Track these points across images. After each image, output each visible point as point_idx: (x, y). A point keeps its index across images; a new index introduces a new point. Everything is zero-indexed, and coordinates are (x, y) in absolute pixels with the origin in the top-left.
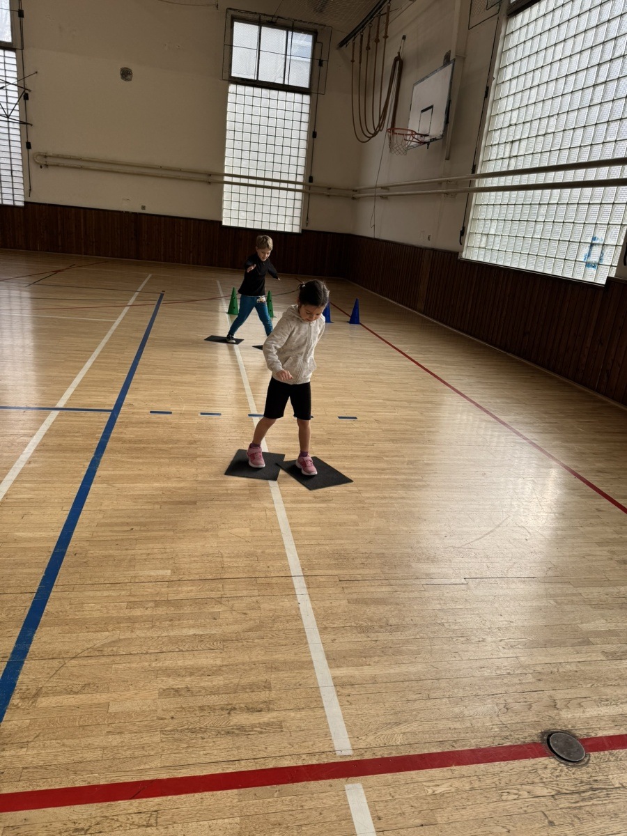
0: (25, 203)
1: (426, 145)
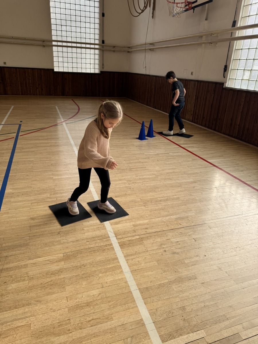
1: (192, 10)
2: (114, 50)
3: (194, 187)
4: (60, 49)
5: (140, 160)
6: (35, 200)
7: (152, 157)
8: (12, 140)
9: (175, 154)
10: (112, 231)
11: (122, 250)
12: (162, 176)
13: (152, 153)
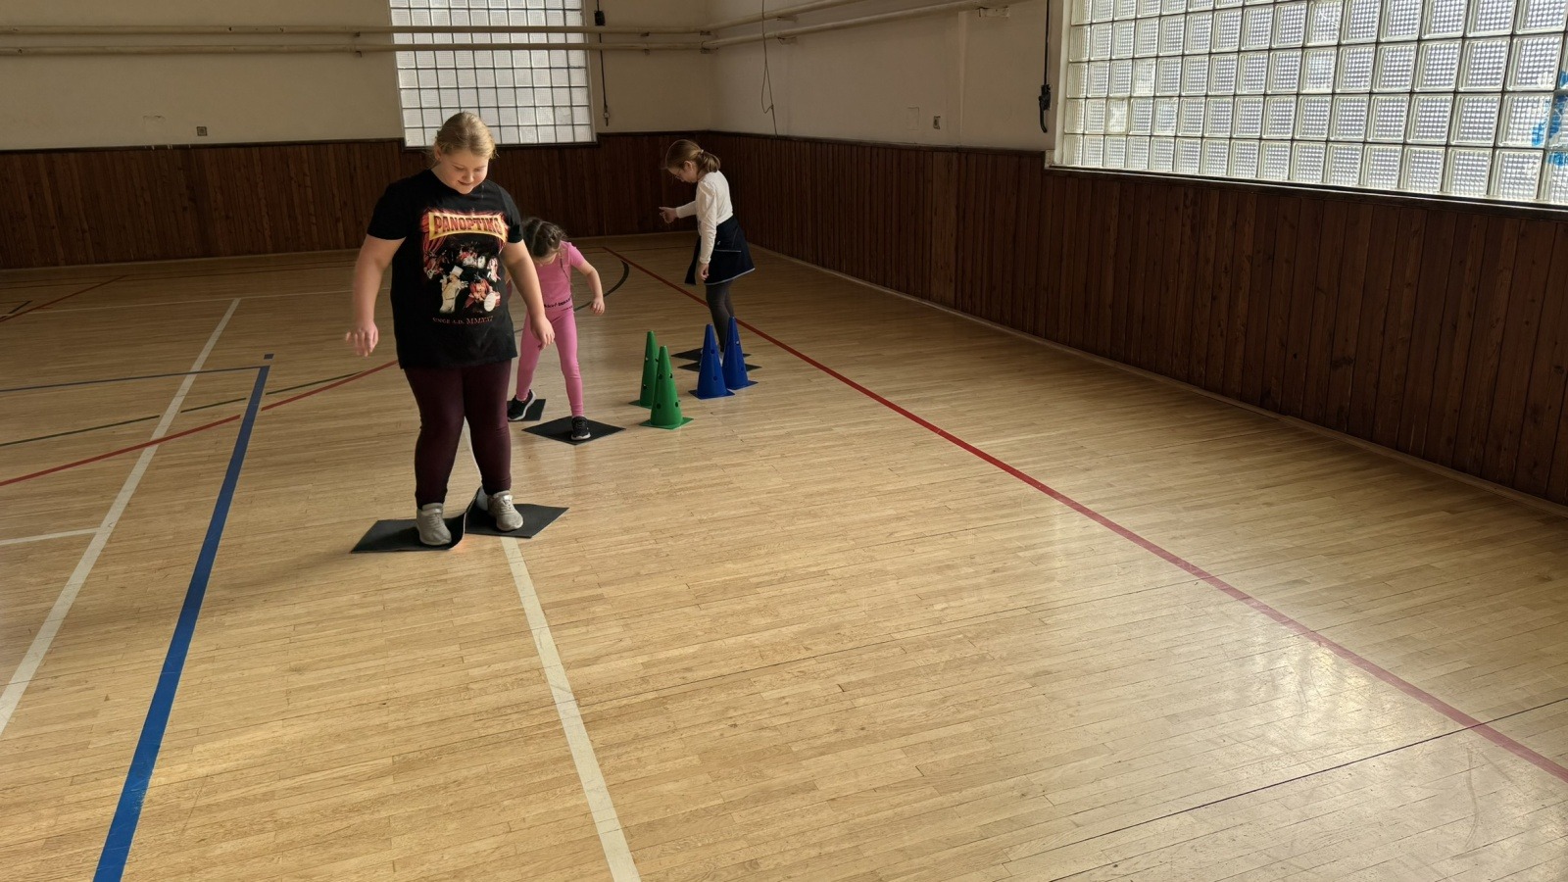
2: (645, 46)
3: (891, 534)
4: (426, 58)
5: (716, 460)
6: (309, 614)
7: (764, 446)
8: (231, 427)
9: (854, 430)
10: (567, 686)
11: (589, 736)
12: (784, 507)
13: (767, 433)
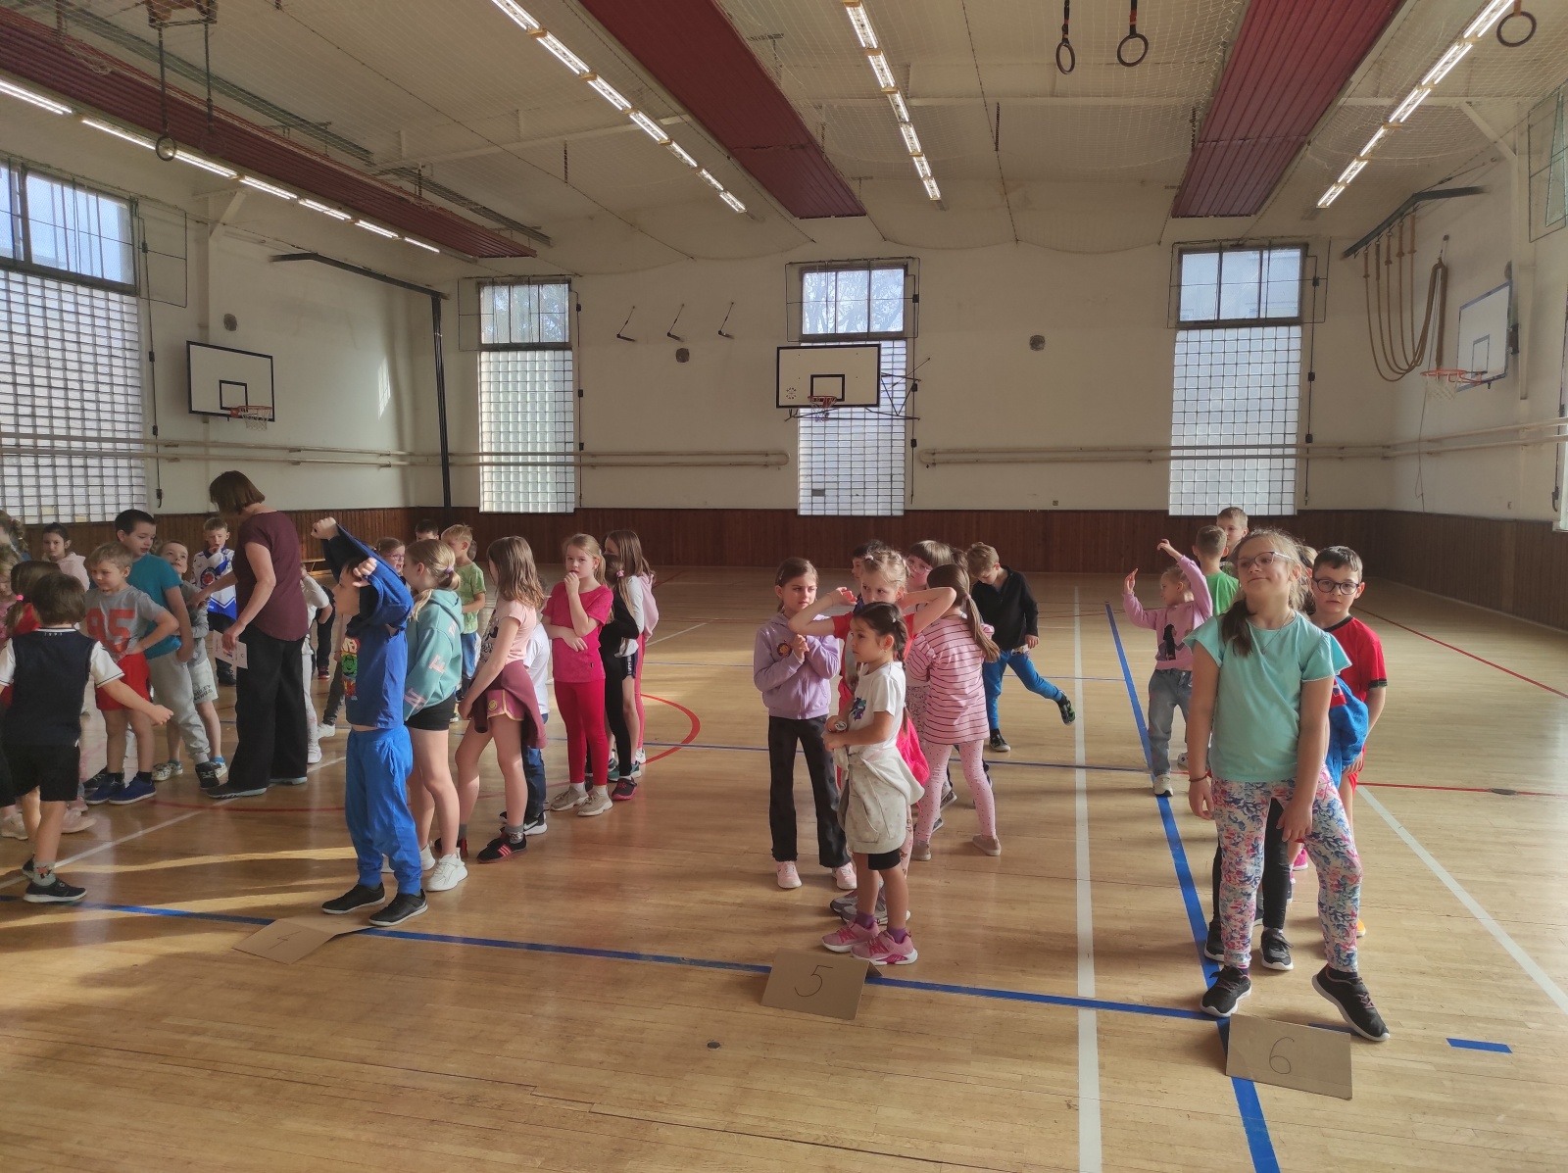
0: (906, 511)
1: (1487, 384)
2: (1340, 455)
4: (1188, 464)
